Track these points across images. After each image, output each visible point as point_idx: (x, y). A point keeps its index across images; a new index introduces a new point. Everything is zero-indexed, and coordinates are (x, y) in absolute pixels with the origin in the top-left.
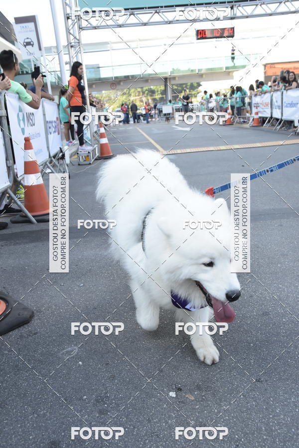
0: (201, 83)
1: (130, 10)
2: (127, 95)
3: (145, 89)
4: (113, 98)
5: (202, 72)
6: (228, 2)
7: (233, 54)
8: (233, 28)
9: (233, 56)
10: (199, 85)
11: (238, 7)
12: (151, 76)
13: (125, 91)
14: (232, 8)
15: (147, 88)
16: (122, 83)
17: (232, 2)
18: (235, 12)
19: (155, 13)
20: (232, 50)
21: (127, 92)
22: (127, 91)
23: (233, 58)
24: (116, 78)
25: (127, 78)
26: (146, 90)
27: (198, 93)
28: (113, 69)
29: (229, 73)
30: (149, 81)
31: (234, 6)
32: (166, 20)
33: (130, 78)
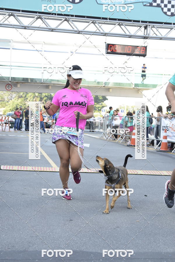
0: (107, 97)
1: (38, 14)
2: (23, 99)
3: (44, 94)
4: (6, 99)
5: (110, 86)
6: (142, 22)
7: (144, 71)
8: (146, 47)
9: (144, 73)
10: (105, 99)
11: (152, 27)
12: (53, 82)
13: (22, 94)
14: (146, 28)
15: (47, 94)
16: (19, 86)
17: (146, 22)
18: (148, 32)
19: (65, 20)
20: (143, 67)
21: (24, 96)
22: (24, 94)
23: (144, 76)
24: (13, 78)
25: (25, 81)
26: (46, 96)
27: (103, 107)
28: (11, 69)
29: (139, 90)
30: (50, 87)
31: (148, 26)
32: (76, 29)
33: (29, 81)
